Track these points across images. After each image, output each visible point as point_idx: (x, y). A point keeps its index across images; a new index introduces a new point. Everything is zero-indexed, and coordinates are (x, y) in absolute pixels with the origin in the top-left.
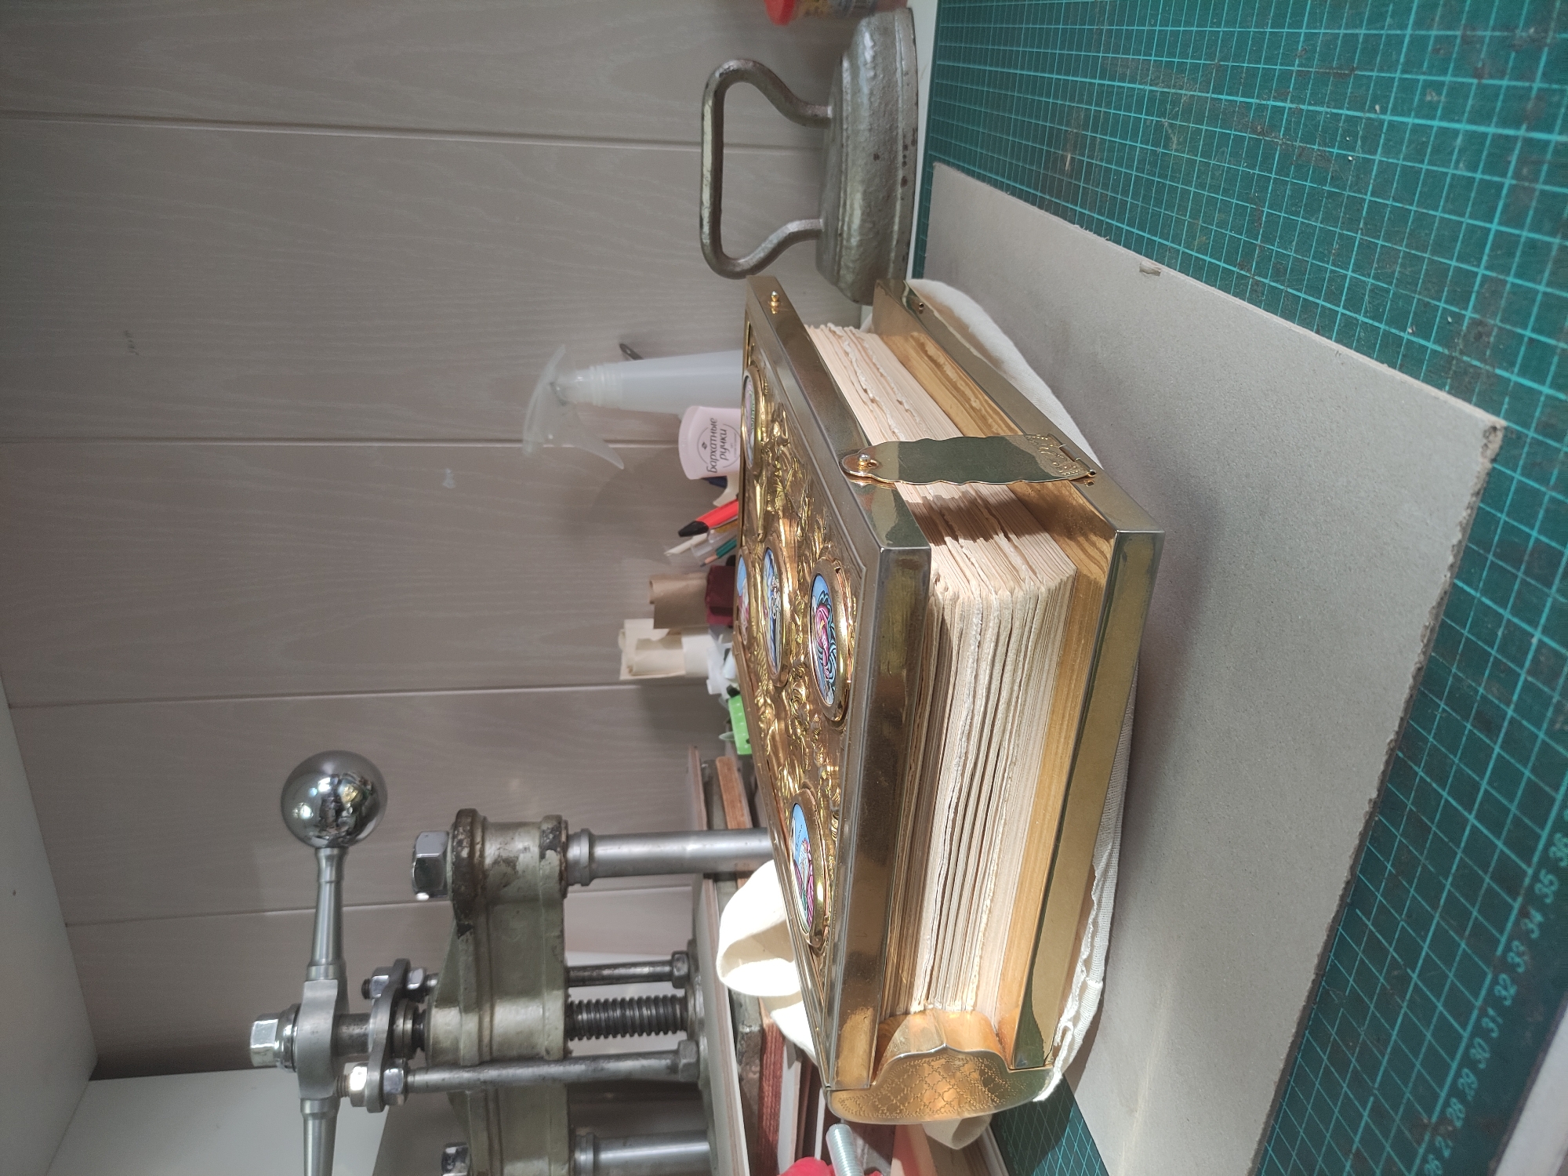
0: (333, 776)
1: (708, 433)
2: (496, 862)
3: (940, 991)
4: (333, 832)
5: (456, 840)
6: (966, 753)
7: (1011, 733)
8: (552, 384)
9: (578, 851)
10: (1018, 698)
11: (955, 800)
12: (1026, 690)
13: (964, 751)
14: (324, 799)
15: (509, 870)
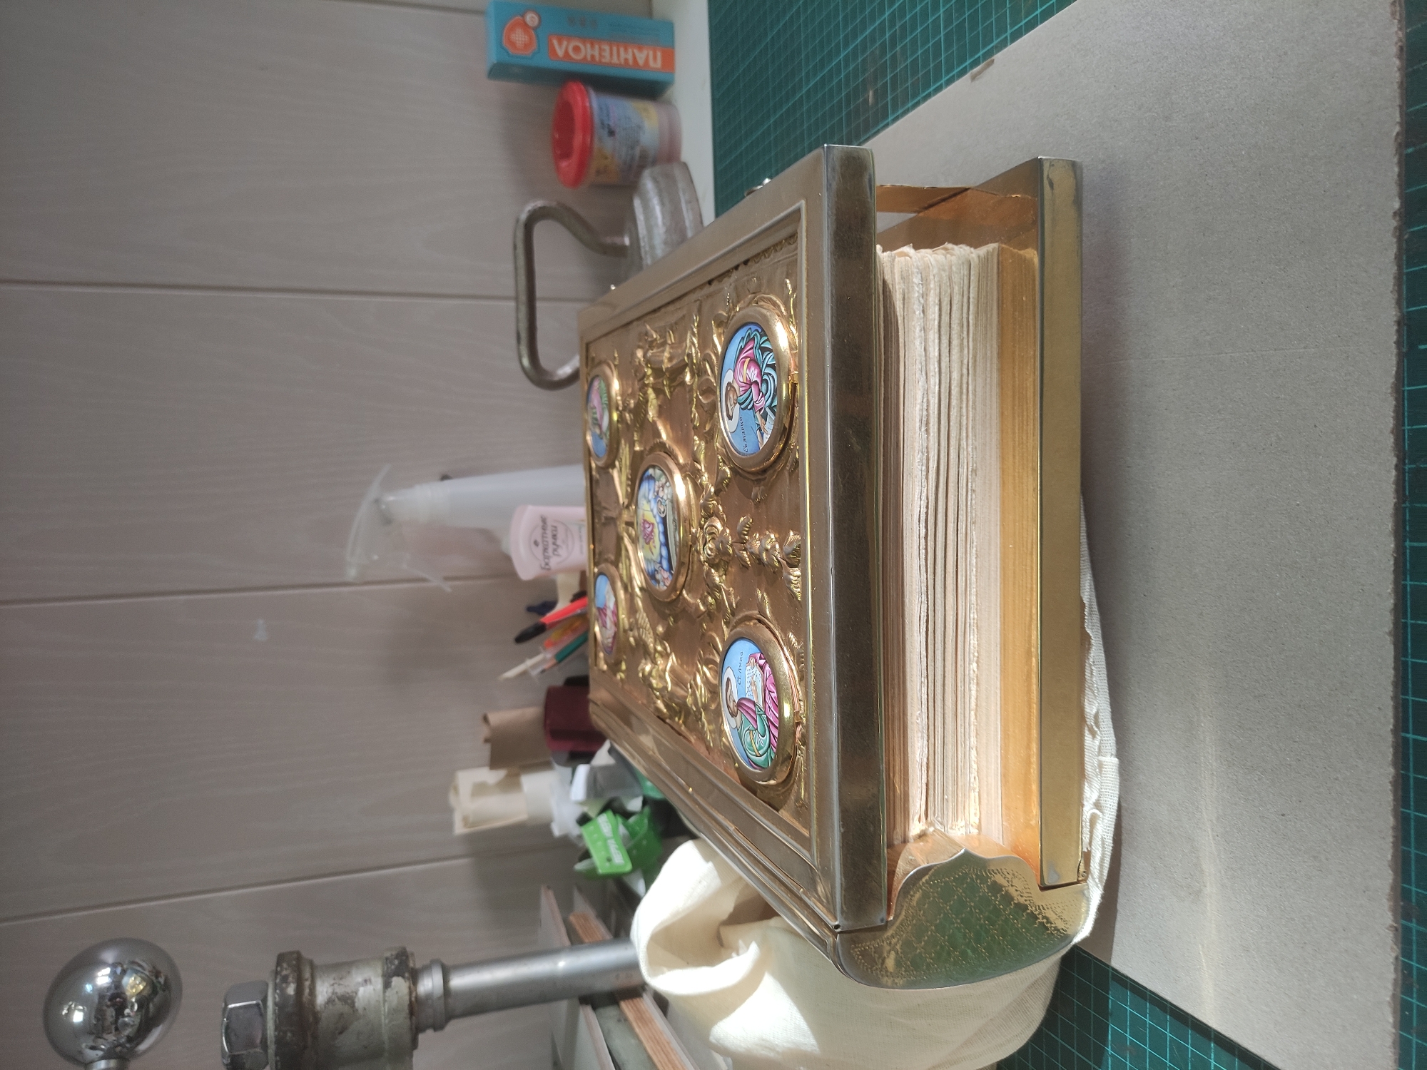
0: (114, 966)
1: (539, 531)
2: (330, 1001)
3: (938, 807)
4: (111, 1037)
5: (279, 977)
6: (927, 448)
7: (967, 429)
8: (377, 501)
9: (430, 984)
10: (968, 383)
11: (924, 510)
12: (975, 375)
13: (925, 445)
14: (101, 993)
15: (346, 1009)
